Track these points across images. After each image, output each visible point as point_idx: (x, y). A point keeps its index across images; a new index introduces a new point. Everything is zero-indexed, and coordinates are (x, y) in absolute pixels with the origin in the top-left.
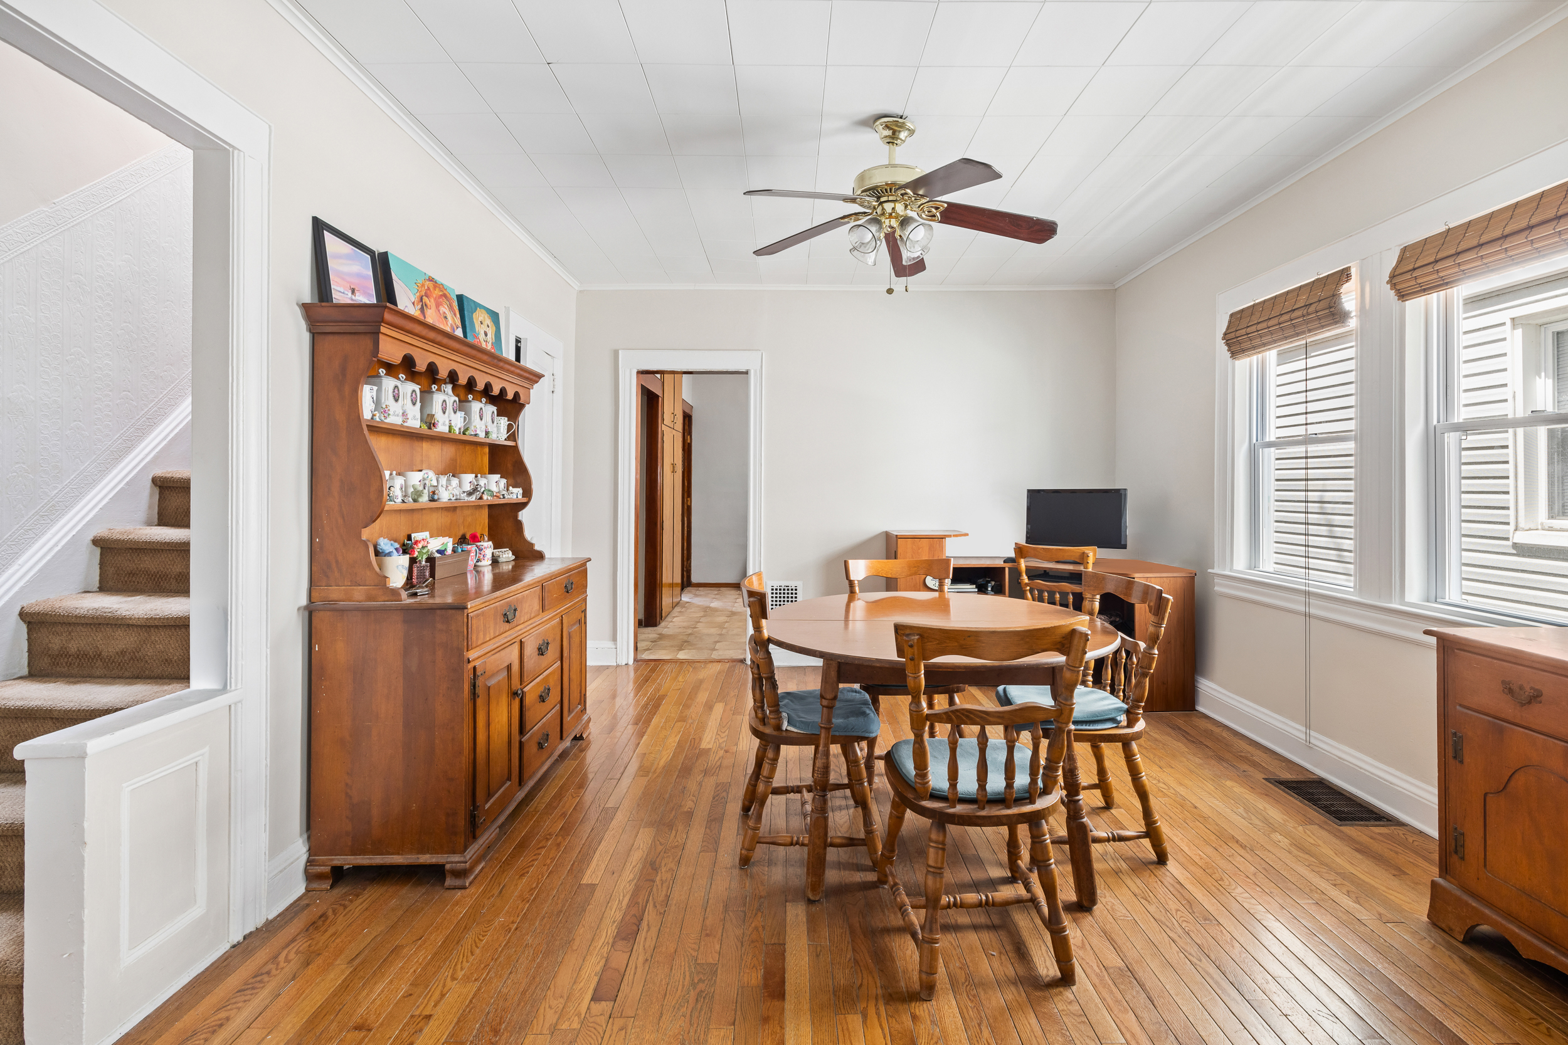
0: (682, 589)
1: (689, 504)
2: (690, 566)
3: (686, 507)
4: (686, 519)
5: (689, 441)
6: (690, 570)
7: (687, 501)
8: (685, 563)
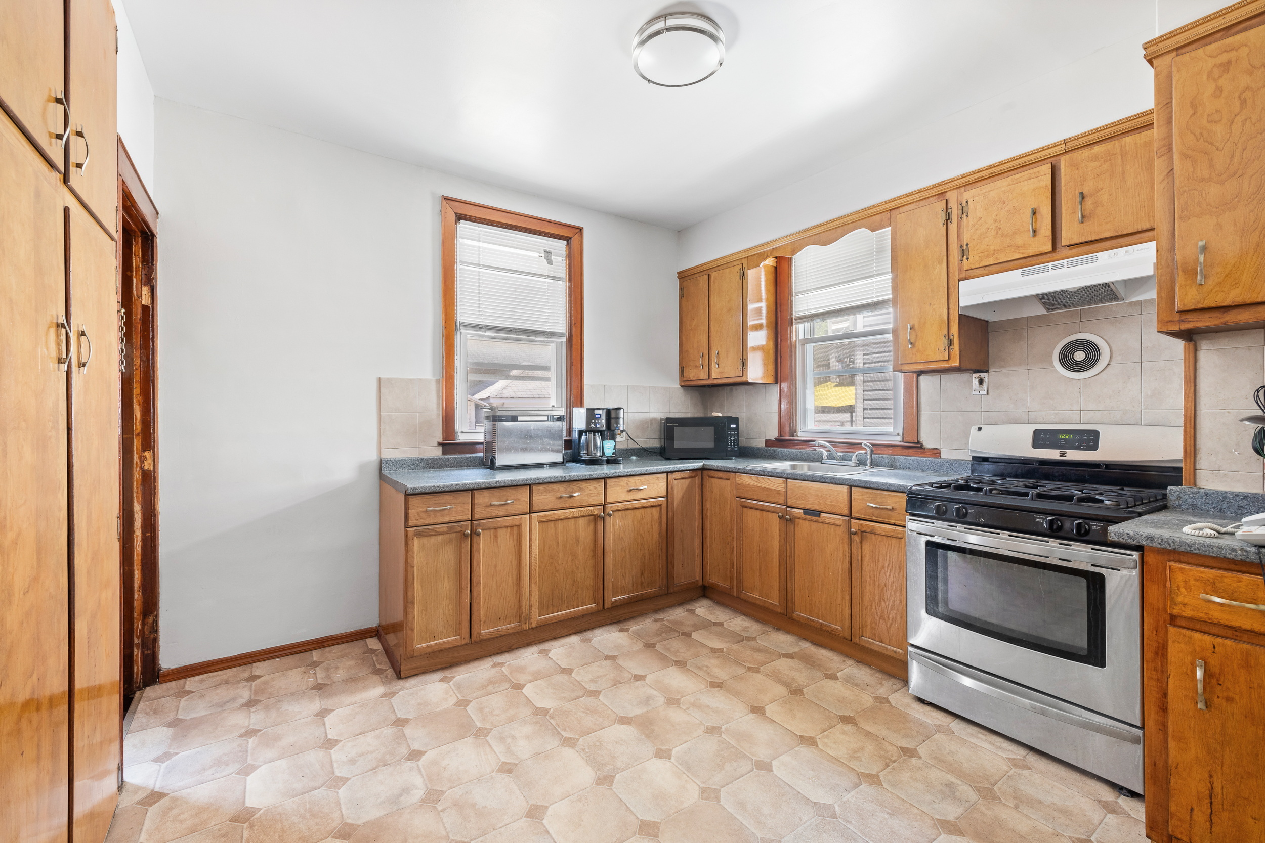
0: (127, 703)
1: (148, 465)
2: (155, 629)
3: (137, 475)
4: (137, 508)
5: (145, 300)
6: (155, 641)
7: (142, 459)
8: (138, 625)
